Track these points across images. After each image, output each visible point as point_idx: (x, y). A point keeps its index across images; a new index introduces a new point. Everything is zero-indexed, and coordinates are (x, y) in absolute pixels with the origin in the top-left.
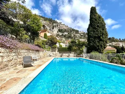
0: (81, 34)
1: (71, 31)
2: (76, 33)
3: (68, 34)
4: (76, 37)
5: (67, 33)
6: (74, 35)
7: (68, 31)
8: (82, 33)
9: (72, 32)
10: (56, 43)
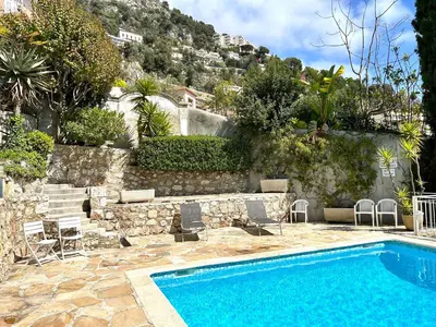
0: (232, 55)
1: (168, 28)
2: (198, 44)
3: (147, 41)
4: (200, 70)
5: (139, 38)
6: (185, 53)
7: (145, 24)
8: (235, 50)
9: (172, 35)
10: (98, 96)
